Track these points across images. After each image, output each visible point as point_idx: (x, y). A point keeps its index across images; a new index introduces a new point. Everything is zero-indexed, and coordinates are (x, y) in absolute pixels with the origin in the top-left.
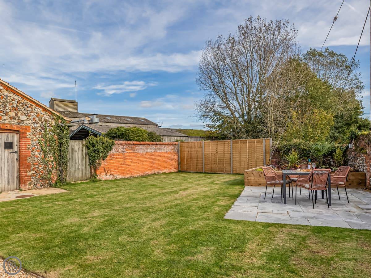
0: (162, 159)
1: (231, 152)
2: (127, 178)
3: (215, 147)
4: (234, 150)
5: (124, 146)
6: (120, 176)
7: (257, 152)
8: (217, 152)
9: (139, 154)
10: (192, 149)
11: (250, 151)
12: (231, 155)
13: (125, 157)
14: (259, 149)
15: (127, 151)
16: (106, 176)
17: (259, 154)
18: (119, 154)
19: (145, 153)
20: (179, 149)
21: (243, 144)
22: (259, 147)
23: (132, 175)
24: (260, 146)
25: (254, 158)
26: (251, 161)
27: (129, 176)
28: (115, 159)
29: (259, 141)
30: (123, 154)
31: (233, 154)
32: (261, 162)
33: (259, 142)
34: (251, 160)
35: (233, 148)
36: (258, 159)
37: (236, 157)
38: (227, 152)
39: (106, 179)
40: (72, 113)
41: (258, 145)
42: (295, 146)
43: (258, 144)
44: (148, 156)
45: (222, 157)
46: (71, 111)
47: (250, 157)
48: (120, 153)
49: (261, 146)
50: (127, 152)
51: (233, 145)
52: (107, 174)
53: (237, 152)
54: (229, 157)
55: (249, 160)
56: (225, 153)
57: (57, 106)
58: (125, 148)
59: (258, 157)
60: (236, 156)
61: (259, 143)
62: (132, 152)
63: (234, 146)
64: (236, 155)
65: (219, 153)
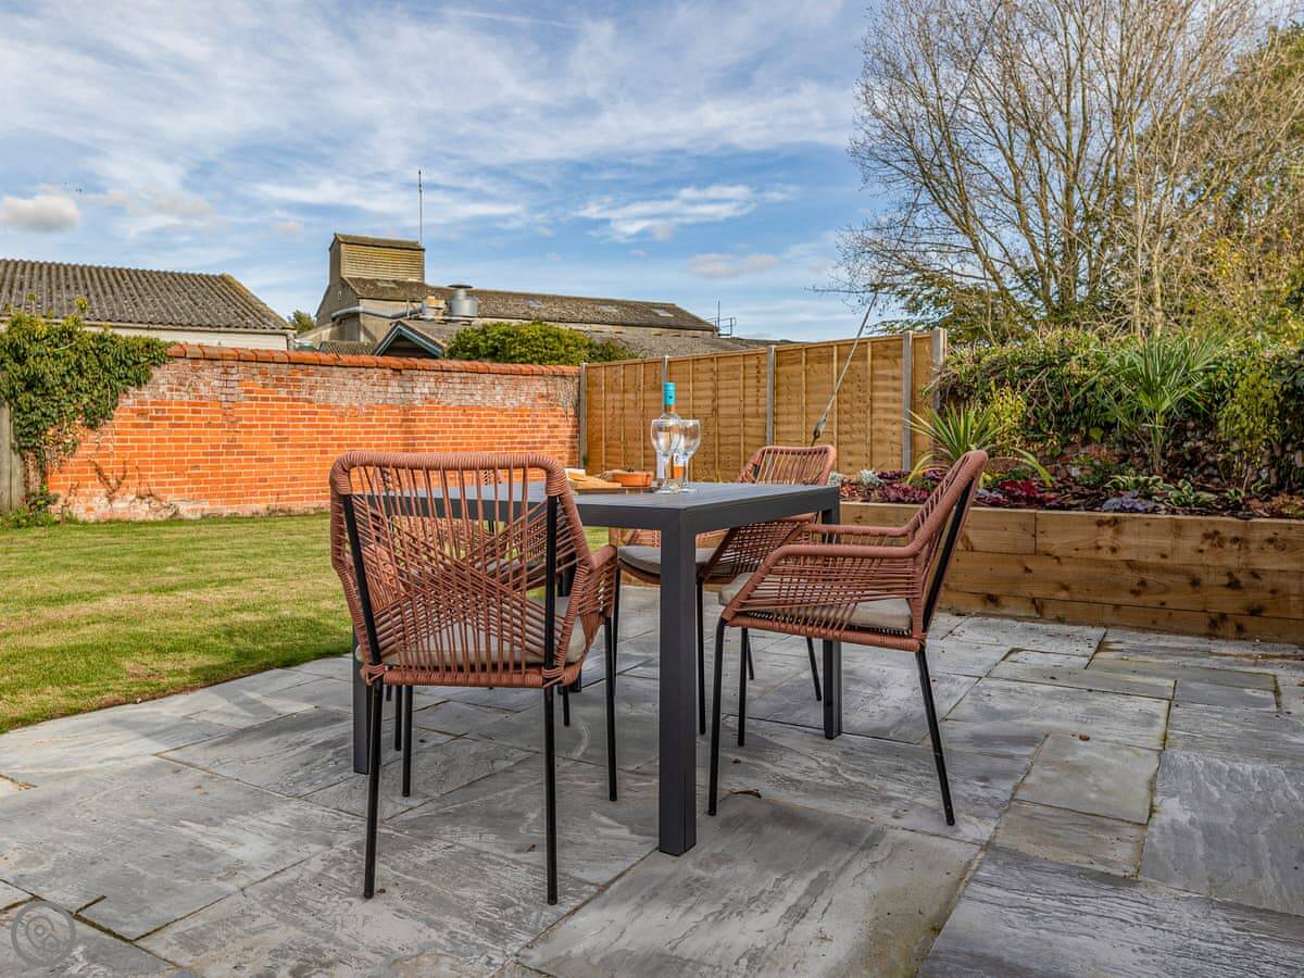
0: (478, 438)
1: (769, 409)
2: (248, 514)
3: (711, 384)
4: (783, 399)
5: (233, 371)
6: (207, 506)
7: (875, 405)
8: (715, 410)
9: (329, 407)
10: (626, 396)
11: (846, 402)
12: (769, 420)
13: (240, 419)
14: (886, 389)
15: (247, 392)
16: (110, 501)
17: (883, 416)
18: (196, 408)
19: (368, 407)
20: (583, 397)
21: (816, 366)
22: (885, 378)
23: (285, 505)
24: (889, 372)
25: (863, 436)
26: (850, 453)
27: (261, 507)
28: (172, 426)
29: (887, 347)
30: (226, 405)
31: (775, 414)
32: (892, 455)
33: (889, 352)
34: (850, 448)
35: (776, 387)
36: (880, 441)
37: (788, 432)
38: (754, 409)
39: (108, 517)
40: (401, 284)
41: (883, 368)
42: (1043, 365)
43: (879, 362)
44: (388, 420)
45: (736, 430)
46: (400, 277)
47: (846, 433)
48: (201, 397)
49: (896, 372)
50: (251, 399)
51: (776, 373)
52: (117, 494)
53: (794, 409)
54: (760, 432)
55: (841, 447)
56: (748, 410)
57: (352, 260)
58: (235, 377)
59: (880, 430)
60: (790, 428)
61: (885, 358)
62: (284, 400)
63: (783, 379)
64: (789, 423)
65: (721, 411)
